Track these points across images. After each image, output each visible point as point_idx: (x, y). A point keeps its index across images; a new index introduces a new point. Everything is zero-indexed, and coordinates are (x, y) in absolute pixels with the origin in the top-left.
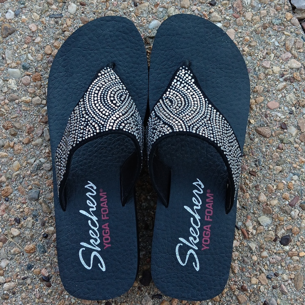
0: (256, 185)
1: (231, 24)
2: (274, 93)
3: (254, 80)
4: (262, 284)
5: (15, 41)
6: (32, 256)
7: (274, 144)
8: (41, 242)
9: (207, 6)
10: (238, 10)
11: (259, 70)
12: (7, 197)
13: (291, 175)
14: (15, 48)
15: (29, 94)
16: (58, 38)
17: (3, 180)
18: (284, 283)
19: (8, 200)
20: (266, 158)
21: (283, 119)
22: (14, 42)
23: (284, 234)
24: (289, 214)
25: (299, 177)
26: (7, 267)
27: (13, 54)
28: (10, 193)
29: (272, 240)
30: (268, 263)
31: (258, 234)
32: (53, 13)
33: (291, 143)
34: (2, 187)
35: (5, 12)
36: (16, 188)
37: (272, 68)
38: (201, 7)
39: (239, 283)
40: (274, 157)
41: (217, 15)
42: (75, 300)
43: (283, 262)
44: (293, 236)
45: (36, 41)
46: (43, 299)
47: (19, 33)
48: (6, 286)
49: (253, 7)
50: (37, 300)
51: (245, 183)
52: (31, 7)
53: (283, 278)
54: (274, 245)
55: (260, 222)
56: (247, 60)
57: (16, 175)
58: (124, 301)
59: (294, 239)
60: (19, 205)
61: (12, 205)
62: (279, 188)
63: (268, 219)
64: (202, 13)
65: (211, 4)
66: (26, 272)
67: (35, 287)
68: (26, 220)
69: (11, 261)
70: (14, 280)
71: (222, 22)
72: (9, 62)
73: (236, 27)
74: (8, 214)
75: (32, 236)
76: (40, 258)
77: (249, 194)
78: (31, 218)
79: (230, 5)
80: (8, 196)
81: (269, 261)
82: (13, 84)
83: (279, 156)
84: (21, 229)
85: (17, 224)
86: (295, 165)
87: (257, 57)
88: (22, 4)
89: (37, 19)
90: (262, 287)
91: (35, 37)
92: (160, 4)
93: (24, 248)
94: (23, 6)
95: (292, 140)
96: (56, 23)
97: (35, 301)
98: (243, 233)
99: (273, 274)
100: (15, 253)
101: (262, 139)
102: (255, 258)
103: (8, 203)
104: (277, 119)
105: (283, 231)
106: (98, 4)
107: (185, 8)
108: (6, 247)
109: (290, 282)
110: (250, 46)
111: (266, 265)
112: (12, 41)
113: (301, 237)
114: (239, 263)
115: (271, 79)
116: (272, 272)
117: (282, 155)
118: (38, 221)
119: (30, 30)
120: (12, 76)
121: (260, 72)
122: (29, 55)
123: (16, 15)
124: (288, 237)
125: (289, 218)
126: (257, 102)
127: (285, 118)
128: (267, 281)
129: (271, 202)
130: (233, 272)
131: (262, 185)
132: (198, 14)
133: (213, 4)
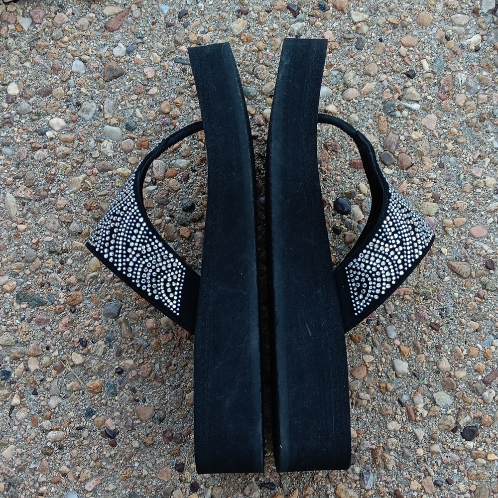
0: (437, 344)
1: (433, 107)
2: (482, 215)
3: (456, 192)
4: (425, 493)
5: (121, 88)
6: (96, 397)
7: (473, 288)
8: (112, 380)
9: (402, 77)
10: (446, 89)
11: (465, 179)
12: (74, 306)
13: (492, 337)
14: (119, 98)
15: (128, 164)
16: (182, 93)
17: (72, 282)
18: (458, 496)
19: (75, 311)
20: (458, 307)
21: (491, 254)
22: (119, 89)
23: (469, 423)
24: (481, 395)
26: (57, 408)
27: (115, 106)
28: (78, 302)
29: (450, 429)
30: (439, 462)
31: (431, 416)
32: (180, 56)
34: (69, 291)
35: (114, 45)
36: (88, 296)
37: (485, 178)
38: (393, 77)
39: (391, 485)
40: (469, 308)
41: (414, 92)
42: (148, 471)
43: (462, 464)
44: (482, 428)
45: (149, 93)
46: (101, 462)
47: (128, 77)
48: (51, 435)
49: (468, 88)
50: (92, 463)
51: (421, 339)
52: (151, 43)
53: (459, 489)
54: (452, 437)
55: (436, 400)
56: (449, 162)
57: (92, 278)
58: (219, 484)
59: (483, 433)
60: (89, 321)
61: (80, 319)
62: (472, 354)
63: (449, 397)
64: (394, 86)
65: (408, 76)
66: (83, 419)
67: (92, 443)
68: (96, 345)
69: (64, 401)
70: (64, 429)
71: (420, 102)
72: (107, 116)
73: (441, 112)
74: (71, 332)
75: (100, 369)
76: (107, 403)
77: (426, 357)
78: (103, 342)
79: (436, 81)
80: (76, 305)
81: (441, 459)
82: (108, 147)
83: (477, 307)
84: (86, 355)
85: (81, 347)
87: (465, 160)
88: (139, 38)
89: (157, 61)
90: (425, 496)
91: (149, 86)
92: (335, 66)
93: (86, 384)
94: (139, 40)
96: (182, 71)
97: (89, 464)
98: (408, 412)
99: (444, 481)
100: (72, 388)
101: (455, 279)
102: (420, 452)
103: (73, 315)
104: (481, 253)
105: (468, 418)
106: (246, 53)
107: (370, 75)
108: (60, 379)
109: (468, 495)
110: (456, 142)
111: (435, 464)
112: (117, 87)
113: (494, 431)
114: (397, 456)
115: (481, 194)
116: (443, 476)
117: (482, 307)
118: (112, 348)
119: (145, 75)
120: (108, 136)
121: (466, 182)
122: (138, 110)
123: (128, 52)
124: (475, 429)
125: (479, 400)
126: (456, 224)
127: (494, 253)
128: (434, 488)
129: (457, 373)
130: (386, 468)
131: (446, 347)
132: (388, 87)
133: (410, 75)
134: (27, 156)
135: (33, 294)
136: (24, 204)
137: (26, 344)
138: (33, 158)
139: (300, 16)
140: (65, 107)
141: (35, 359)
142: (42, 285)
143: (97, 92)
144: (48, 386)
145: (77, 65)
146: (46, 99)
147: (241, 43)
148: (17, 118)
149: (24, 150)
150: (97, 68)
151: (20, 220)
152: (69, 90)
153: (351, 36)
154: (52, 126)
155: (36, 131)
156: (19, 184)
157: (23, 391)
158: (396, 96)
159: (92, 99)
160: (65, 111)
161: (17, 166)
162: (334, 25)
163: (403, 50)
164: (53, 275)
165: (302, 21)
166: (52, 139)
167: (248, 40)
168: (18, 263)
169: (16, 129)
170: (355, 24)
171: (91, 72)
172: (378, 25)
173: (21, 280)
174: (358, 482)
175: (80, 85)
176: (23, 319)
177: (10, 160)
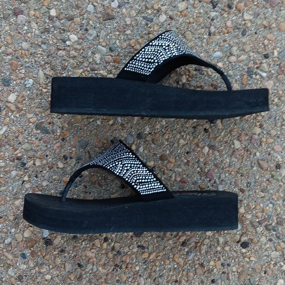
0: (241, 200)
1: (273, 77)
3: (272, 125)
4: (216, 268)
5: (111, 26)
7: (266, 176)
9: (262, 57)
10: (283, 69)
11: (279, 119)
12: (64, 138)
13: (269, 202)
14: (109, 32)
15: (107, 70)
17: (65, 125)
18: (231, 272)
19: (64, 140)
20: (257, 184)
21: (280, 161)
23: (246, 240)
24: (256, 229)
25: (274, 206)
26: (46, 187)
27: (106, 36)
28: (66, 136)
29: (236, 241)
30: (227, 255)
31: (228, 233)
32: (147, 16)
33: (278, 180)
34: (63, 129)
36: (72, 134)
38: (257, 55)
39: (201, 260)
40: (262, 185)
41: (266, 66)
43: (237, 258)
44: (251, 244)
45: (126, 32)
47: (116, 21)
52: (133, 4)
53: (232, 269)
54: (236, 245)
56: (273, 108)
57: (76, 125)
58: (118, 241)
59: (251, 246)
60: (71, 147)
61: (66, 145)
62: (257, 208)
64: (256, 60)
68: (72, 160)
69: (50, 184)
71: (267, 73)
72: (101, 40)
73: (276, 81)
74: (60, 151)
76: (71, 190)
78: (75, 160)
79: (279, 63)
81: (228, 254)
82: (98, 58)
83: (266, 186)
84: (65, 164)
85: (64, 160)
86: (274, 197)
89: (133, 16)
90: (215, 269)
91: (127, 29)
92: (228, 42)
93: (63, 178)
95: (280, 178)
96: (146, 24)
99: (227, 264)
100: (55, 179)
101: (259, 169)
102: (219, 249)
103: (63, 142)
104: (276, 159)
105: (246, 238)
106: (183, 22)
107: (245, 51)
108: (50, 173)
109: (236, 273)
110: (280, 99)
111: (224, 256)
112: (109, 25)
114: (207, 247)
116: (226, 262)
117: (268, 186)
118: (79, 164)
119: (125, 22)
120: (99, 51)
121: (279, 121)
122: (118, 41)
123: (119, 7)
124: (248, 244)
125: (254, 231)
126: (267, 141)
127: (282, 161)
128: (221, 267)
129: (247, 215)
130: (200, 252)
131: (245, 201)
132: (253, 60)
133: (266, 56)
134: (54, 52)
135: (44, 127)
136: (47, 78)
137: (36, 151)
138: (57, 54)
139: (216, 9)
140: (79, 29)
141: (39, 160)
142: (50, 123)
143: (98, 25)
144: (43, 175)
145: (90, 8)
146: (70, 22)
147: (181, 16)
148: (52, 29)
149: (53, 49)
150: (100, 12)
151: (44, 86)
152: (83, 21)
153: (241, 27)
154: (70, 38)
155: (61, 39)
156: (47, 66)
157: (30, 174)
158: (256, 66)
159: (94, 28)
160: (79, 32)
161: (48, 57)
162: (234, 18)
163: (266, 42)
164: (56, 119)
165: (217, 11)
166: (69, 46)
167: (185, 16)
168: (39, 109)
169: (51, 36)
170: (245, 20)
171: (97, 13)
172: (257, 24)
173: (39, 118)
174: (185, 256)
175: (90, 19)
176: (37, 138)
177: (45, 52)
